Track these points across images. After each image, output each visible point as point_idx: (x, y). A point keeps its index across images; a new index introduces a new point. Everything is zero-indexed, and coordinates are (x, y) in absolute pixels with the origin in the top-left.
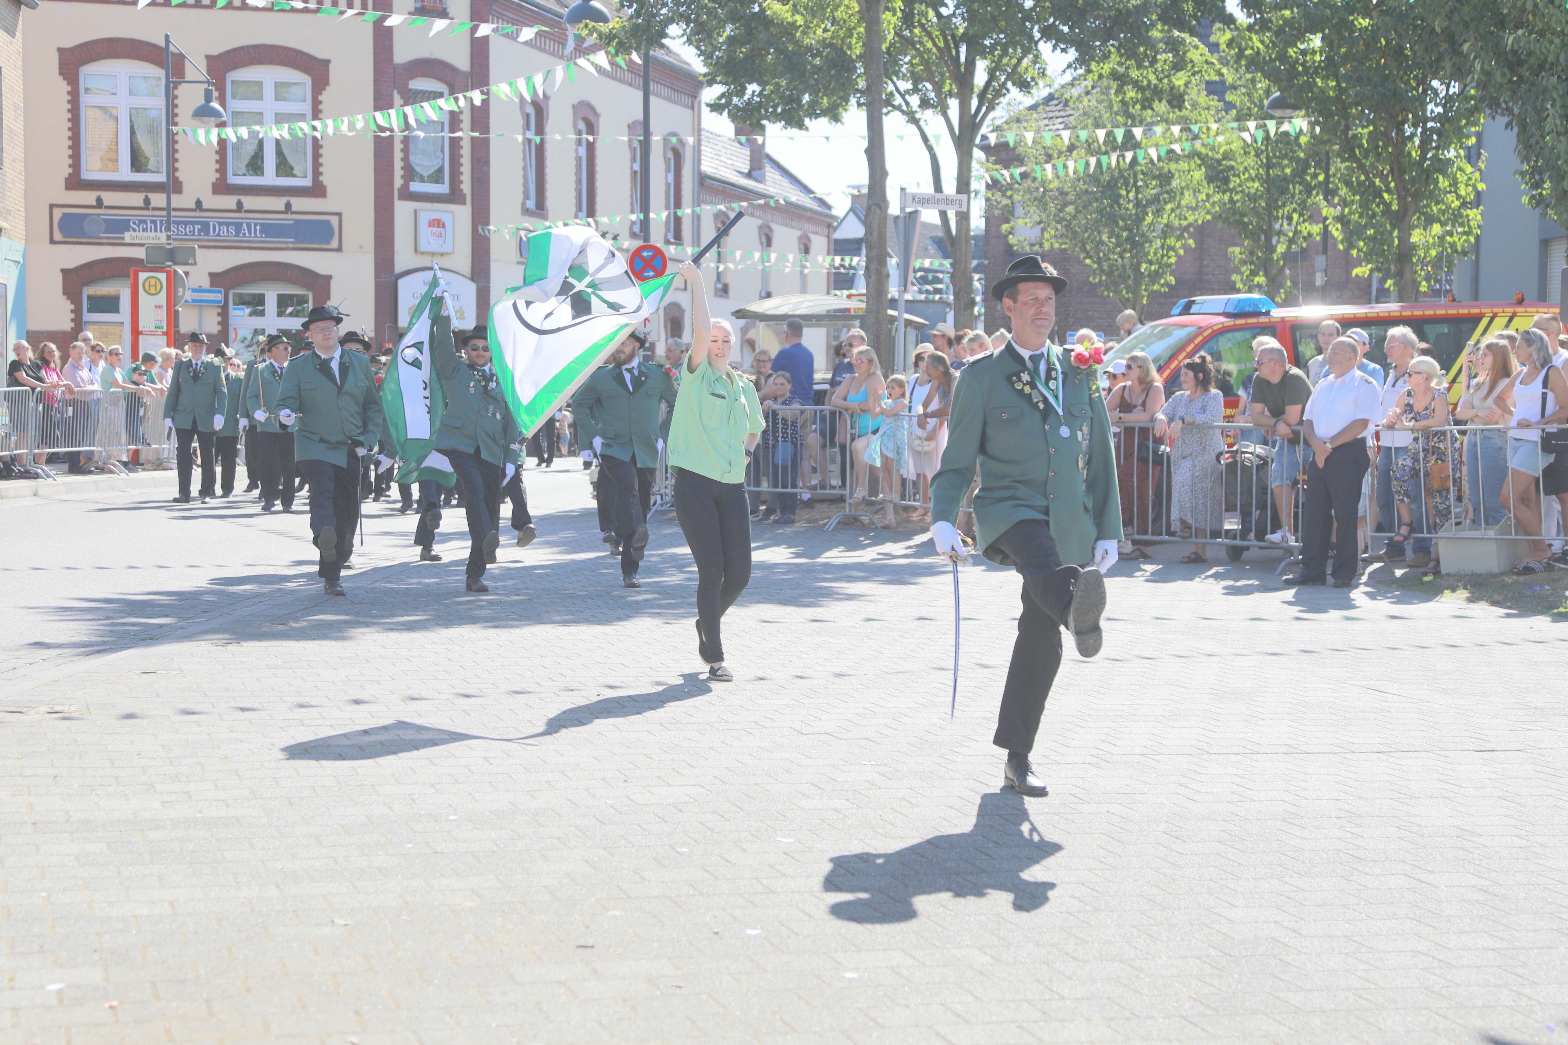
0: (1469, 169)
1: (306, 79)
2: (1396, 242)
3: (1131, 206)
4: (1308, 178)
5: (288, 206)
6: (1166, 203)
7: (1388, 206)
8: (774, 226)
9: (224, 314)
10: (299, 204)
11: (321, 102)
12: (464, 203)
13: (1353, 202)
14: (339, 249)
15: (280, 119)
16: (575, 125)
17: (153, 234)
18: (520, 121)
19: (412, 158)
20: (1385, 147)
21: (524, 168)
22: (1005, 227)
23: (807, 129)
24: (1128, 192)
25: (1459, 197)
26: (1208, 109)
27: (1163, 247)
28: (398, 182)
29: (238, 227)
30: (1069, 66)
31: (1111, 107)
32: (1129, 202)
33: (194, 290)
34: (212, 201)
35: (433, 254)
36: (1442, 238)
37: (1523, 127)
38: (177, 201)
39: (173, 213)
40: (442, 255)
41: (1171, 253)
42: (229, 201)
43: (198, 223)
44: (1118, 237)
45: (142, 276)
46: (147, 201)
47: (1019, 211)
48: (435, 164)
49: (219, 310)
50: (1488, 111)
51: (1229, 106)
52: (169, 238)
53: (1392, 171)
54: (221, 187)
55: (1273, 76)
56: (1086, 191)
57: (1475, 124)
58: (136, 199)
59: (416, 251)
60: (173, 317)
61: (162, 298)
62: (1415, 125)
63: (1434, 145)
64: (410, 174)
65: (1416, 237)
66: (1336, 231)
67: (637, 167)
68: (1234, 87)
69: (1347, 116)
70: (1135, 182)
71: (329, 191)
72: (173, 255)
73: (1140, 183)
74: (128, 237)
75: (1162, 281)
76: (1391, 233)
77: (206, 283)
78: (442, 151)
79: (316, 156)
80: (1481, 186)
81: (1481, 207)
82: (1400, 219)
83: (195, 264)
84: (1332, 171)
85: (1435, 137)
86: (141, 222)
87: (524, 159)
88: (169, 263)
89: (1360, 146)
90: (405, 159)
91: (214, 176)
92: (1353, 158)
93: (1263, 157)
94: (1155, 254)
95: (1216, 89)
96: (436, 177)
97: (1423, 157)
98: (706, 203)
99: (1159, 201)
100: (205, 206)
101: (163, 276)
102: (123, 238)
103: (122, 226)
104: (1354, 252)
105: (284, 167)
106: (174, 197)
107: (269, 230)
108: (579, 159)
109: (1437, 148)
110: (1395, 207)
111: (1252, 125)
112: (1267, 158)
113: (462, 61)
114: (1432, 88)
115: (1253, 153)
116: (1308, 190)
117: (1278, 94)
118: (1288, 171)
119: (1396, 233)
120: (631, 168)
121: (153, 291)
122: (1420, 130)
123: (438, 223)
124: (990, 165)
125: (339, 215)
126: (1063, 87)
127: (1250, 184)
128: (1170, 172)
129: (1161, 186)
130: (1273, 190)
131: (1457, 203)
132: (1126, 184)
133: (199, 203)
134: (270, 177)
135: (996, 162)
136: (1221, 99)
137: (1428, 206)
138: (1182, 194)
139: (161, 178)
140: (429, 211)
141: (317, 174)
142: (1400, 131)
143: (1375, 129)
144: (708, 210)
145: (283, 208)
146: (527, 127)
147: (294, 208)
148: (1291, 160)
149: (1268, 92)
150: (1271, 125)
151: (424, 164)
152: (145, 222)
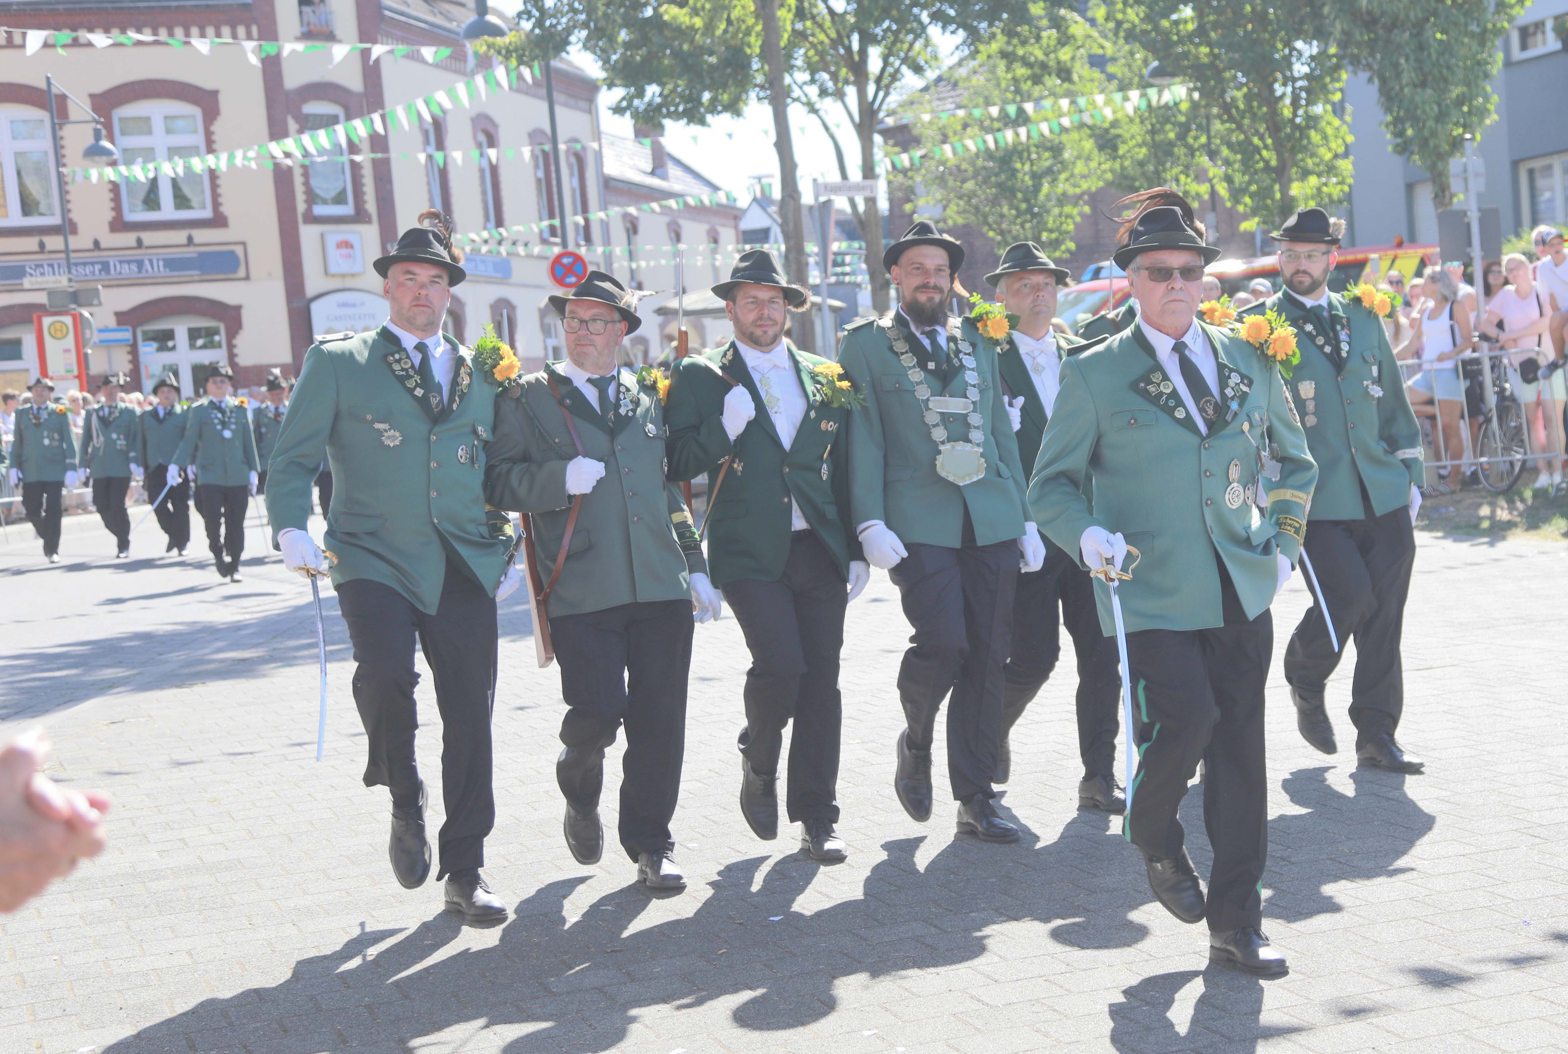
0: (1337, 122)
1: (195, 111)
2: (1278, 196)
3: (1027, 178)
4: (1190, 141)
5: (190, 239)
6: (1060, 172)
7: (1267, 162)
8: (682, 222)
9: (134, 351)
10: (201, 236)
11: (213, 133)
12: (369, 222)
13: (1235, 162)
14: (247, 278)
15: (173, 152)
16: (475, 137)
17: (52, 278)
18: (419, 138)
19: (313, 182)
20: (1260, 107)
21: (429, 184)
22: (908, 207)
23: (709, 126)
24: (1023, 164)
25: (1330, 149)
26: (1092, 80)
27: (1060, 215)
28: (301, 207)
29: (140, 264)
30: (957, 48)
31: (998, 85)
32: (1025, 174)
33: (100, 331)
34: (109, 240)
35: (344, 276)
36: (1319, 190)
37: (1383, 81)
38: (75, 242)
39: (72, 255)
40: (353, 275)
41: (1069, 221)
42: (128, 239)
43: (97, 263)
44: (1017, 209)
45: (47, 321)
46: (42, 245)
47: (920, 190)
48: (339, 186)
49: (129, 349)
50: (1350, 68)
51: (1111, 77)
52: (70, 280)
53: (1268, 129)
54: (118, 225)
55: (1149, 46)
56: (984, 168)
57: (1338, 80)
58: (30, 243)
59: (326, 273)
60: (83, 360)
61: (70, 341)
62: (1285, 84)
63: (1303, 102)
64: (312, 198)
65: (1296, 189)
66: (1222, 190)
67: (541, 174)
68: (1114, 59)
69: (1221, 80)
70: (1029, 154)
71: (231, 221)
72: (76, 297)
73: (1034, 156)
74: (27, 282)
75: (1063, 247)
76: (1272, 187)
77: (112, 322)
78: (343, 172)
79: (214, 186)
80: (1350, 139)
81: (1351, 158)
82: (1280, 174)
83: (100, 304)
84: (1212, 133)
85: (1303, 95)
86: (37, 266)
87: (427, 175)
88: (73, 306)
89: (1237, 108)
90: (307, 183)
91: (110, 215)
92: (1231, 119)
93: (1147, 123)
94: (1054, 222)
95: (1098, 62)
96: (340, 199)
97: (1295, 115)
98: (612, 203)
99: (1053, 172)
100: (103, 245)
101: (68, 320)
102: (22, 284)
103: (19, 272)
104: (1241, 208)
105: (181, 200)
106: (71, 239)
107: (172, 264)
108: (482, 171)
109: (1307, 105)
110: (1274, 163)
111: (1134, 94)
112: (1152, 125)
113: (355, 82)
114: (1296, 49)
115: (1138, 120)
116: (1192, 152)
117: (1156, 63)
118: (1172, 135)
119: (1277, 187)
120: (535, 174)
121: (59, 335)
122: (1289, 89)
123: (346, 245)
124: (889, 148)
125: (244, 244)
126: (951, 68)
127: (1137, 150)
128: (1060, 143)
129: (1054, 157)
130: (1160, 154)
131: (1328, 156)
132: (1021, 158)
133: (97, 244)
134: (168, 211)
135: (895, 145)
136: (1103, 72)
137: (1303, 160)
138: (1074, 163)
139: (55, 220)
140: (336, 234)
141: (216, 204)
142: (1272, 91)
143: (1249, 89)
144: (615, 211)
145: (184, 241)
146: (427, 142)
147: (196, 240)
148: (1174, 124)
149: (1146, 62)
150: (1152, 93)
151: (325, 187)
152: (42, 266)
